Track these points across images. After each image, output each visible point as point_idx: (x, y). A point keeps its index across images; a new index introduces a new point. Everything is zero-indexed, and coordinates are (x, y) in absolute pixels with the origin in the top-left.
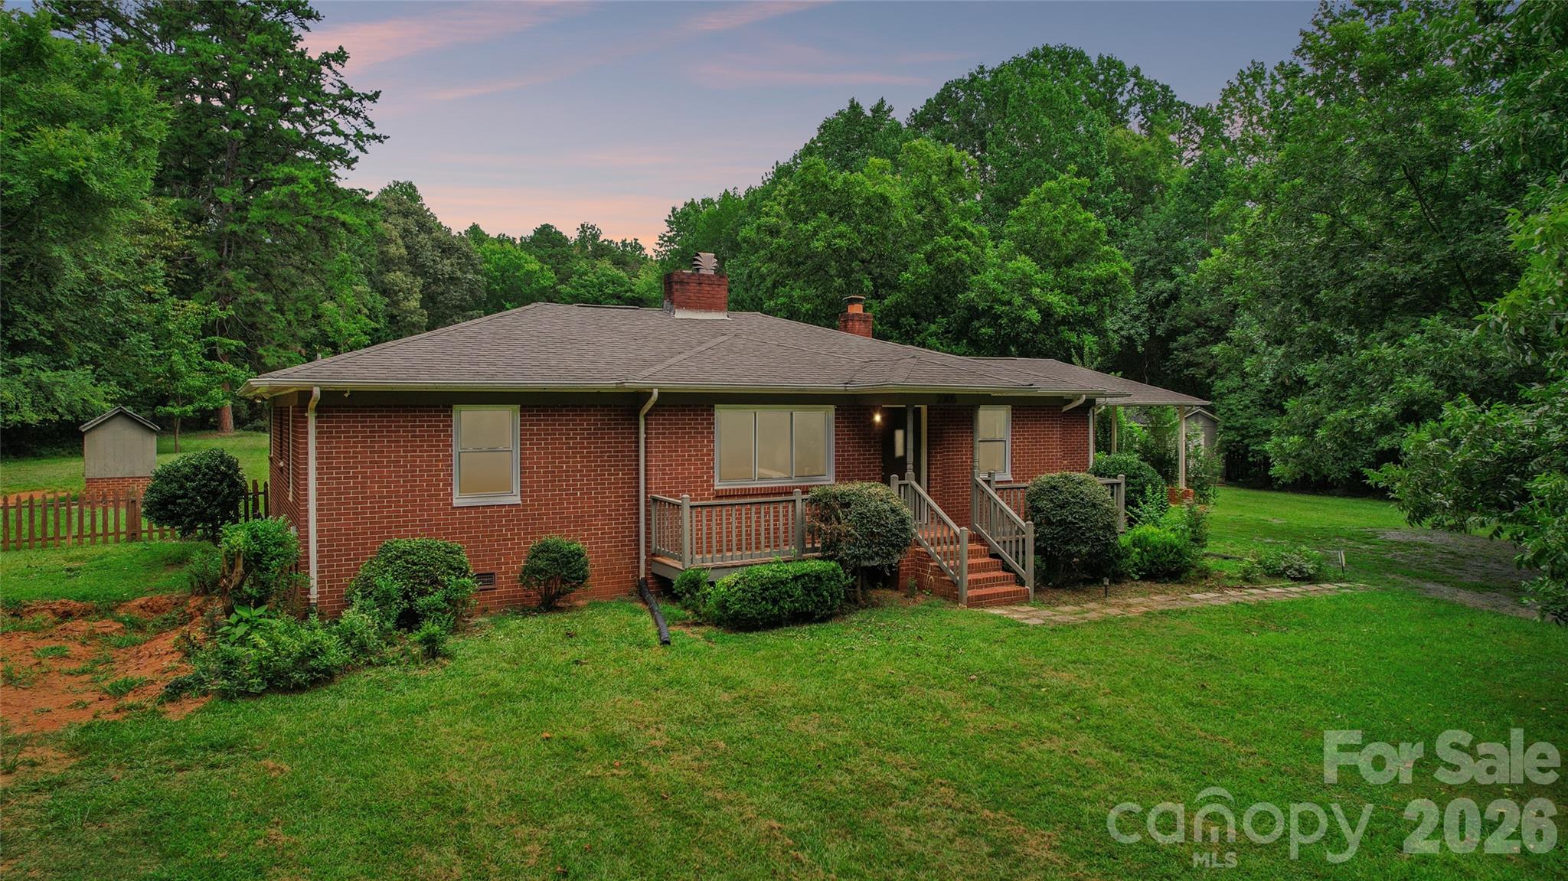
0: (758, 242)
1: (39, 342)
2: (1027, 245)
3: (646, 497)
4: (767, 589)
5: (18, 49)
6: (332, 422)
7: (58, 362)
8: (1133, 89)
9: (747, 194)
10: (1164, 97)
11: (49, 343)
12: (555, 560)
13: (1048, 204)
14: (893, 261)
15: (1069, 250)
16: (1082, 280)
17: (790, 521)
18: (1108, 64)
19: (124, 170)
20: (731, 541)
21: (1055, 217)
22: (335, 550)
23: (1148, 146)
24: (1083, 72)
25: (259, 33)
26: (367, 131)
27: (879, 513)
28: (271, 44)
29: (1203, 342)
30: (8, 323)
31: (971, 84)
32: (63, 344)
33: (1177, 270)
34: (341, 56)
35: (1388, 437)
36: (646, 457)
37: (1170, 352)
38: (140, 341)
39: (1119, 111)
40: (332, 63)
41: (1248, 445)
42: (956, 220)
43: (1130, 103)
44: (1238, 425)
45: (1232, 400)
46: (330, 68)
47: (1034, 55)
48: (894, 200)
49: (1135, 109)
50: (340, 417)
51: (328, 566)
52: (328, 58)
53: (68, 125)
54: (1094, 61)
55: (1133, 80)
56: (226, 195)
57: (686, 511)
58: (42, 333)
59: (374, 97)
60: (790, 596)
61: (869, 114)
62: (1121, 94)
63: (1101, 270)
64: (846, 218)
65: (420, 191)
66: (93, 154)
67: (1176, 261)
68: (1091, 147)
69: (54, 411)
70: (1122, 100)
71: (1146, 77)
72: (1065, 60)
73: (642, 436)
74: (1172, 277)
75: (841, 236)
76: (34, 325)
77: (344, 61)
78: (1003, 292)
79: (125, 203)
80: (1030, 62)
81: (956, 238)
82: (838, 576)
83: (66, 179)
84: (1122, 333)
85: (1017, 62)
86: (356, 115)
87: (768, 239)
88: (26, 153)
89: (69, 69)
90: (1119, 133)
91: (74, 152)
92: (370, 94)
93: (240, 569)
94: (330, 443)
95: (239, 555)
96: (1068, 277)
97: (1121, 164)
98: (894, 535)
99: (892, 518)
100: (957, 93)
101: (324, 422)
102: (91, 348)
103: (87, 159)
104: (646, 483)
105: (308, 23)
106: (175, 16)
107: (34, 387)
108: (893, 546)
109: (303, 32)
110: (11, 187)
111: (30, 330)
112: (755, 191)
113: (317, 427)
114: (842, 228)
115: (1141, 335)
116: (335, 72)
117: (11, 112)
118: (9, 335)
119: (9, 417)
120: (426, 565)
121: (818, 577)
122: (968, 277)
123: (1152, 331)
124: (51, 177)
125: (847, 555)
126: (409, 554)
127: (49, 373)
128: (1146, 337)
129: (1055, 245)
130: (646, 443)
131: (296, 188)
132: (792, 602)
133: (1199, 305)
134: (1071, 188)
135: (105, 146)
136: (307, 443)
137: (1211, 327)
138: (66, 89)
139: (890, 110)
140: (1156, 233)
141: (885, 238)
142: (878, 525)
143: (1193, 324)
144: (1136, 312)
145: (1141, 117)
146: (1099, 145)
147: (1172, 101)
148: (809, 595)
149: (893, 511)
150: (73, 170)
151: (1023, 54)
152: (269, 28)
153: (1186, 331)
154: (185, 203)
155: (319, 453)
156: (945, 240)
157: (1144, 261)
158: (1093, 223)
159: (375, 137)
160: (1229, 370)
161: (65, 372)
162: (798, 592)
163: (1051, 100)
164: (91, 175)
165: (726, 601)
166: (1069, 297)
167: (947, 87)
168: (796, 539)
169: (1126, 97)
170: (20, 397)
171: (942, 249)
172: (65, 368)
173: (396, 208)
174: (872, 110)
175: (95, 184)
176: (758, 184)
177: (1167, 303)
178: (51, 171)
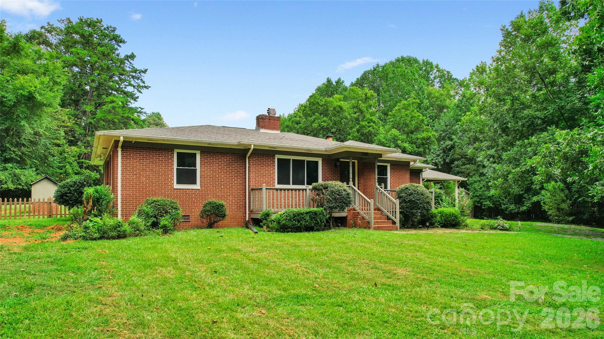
0: (292, 127)
1: (15, 159)
2: (396, 126)
3: (249, 189)
4: (296, 216)
5: (11, 47)
6: (127, 153)
7: (22, 167)
8: (436, 73)
9: (288, 117)
10: (448, 75)
11: (19, 159)
12: (214, 207)
13: (404, 110)
14: (344, 132)
15: (412, 127)
16: (417, 139)
17: (305, 198)
18: (426, 63)
19: (49, 93)
20: (282, 204)
21: (406, 114)
22: (128, 203)
23: (442, 92)
24: (417, 66)
25: (101, 47)
26: (142, 84)
27: (339, 190)
28: (106, 51)
29: (464, 164)
30: (4, 151)
31: (374, 71)
32: (24, 160)
33: (453, 137)
34: (132, 57)
35: (536, 197)
36: (249, 173)
37: (452, 168)
38: (54, 160)
39: (431, 82)
40: (129, 59)
41: (482, 202)
42: (368, 116)
43: (435, 78)
44: (478, 194)
45: (476, 185)
46: (128, 61)
47: (398, 60)
48: (345, 108)
49: (437, 80)
50: (131, 151)
51: (125, 208)
52: (127, 57)
53: (28, 75)
54: (421, 62)
55: (436, 69)
56: (88, 108)
57: (264, 190)
58: (17, 155)
59: (145, 71)
60: (305, 220)
61: (334, 83)
62: (431, 75)
63: (424, 135)
64: (326, 115)
65: (162, 116)
66: (38, 85)
67: (453, 134)
68: (420, 93)
69: (20, 184)
70: (432, 77)
71: (441, 68)
72: (410, 61)
73: (247, 165)
74: (452, 140)
75: (324, 122)
76: (14, 152)
77: (134, 58)
78: (387, 143)
79: (50, 105)
80: (396, 63)
81: (369, 123)
82: (323, 213)
83: (27, 94)
84: (433, 161)
85: (392, 63)
86: (138, 79)
87: (296, 126)
88: (12, 85)
89: (29, 56)
90: (430, 88)
91: (31, 84)
92: (143, 70)
93: (91, 203)
94: (126, 161)
95: (90, 198)
96: (412, 138)
97: (432, 99)
98: (345, 199)
99: (344, 193)
100: (369, 76)
101: (124, 153)
102: (35, 162)
103: (35, 87)
104: (249, 184)
105: (121, 44)
106: (70, 41)
107: (13, 175)
108: (345, 203)
109: (118, 47)
110: (6, 98)
111: (12, 154)
112: (291, 115)
113: (122, 154)
114: (325, 119)
115: (440, 162)
116: (130, 63)
117: (7, 70)
118: (4, 155)
119: (3, 186)
120: (163, 206)
121: (315, 213)
122: (373, 137)
123: (444, 160)
124: (21, 94)
125: (326, 207)
126: (157, 202)
127: (19, 170)
128: (442, 163)
129: (407, 125)
130: (249, 168)
131: (114, 104)
132: (305, 222)
133: (462, 149)
134: (412, 104)
135: (42, 83)
136: (118, 160)
137: (467, 158)
138: (28, 62)
139: (343, 82)
140: (445, 123)
141: (341, 123)
142: (338, 195)
143: (460, 157)
144: (438, 153)
145: (439, 83)
146: (423, 92)
147: (451, 77)
148: (312, 220)
149: (344, 190)
150: (30, 91)
151: (394, 60)
152: (106, 45)
153: (458, 160)
154: (73, 112)
155: (122, 164)
156: (364, 123)
157: (441, 134)
158: (421, 117)
159: (146, 87)
160: (474, 174)
161: (25, 170)
162: (308, 218)
163: (405, 75)
164: (37, 94)
165: (280, 220)
166: (412, 145)
167: (365, 73)
168: (307, 204)
169: (433, 76)
170: (7, 179)
171: (363, 127)
172: (25, 169)
173: (153, 122)
174: (336, 83)
175: (38, 97)
176: (292, 112)
177: (450, 150)
178: (21, 91)
